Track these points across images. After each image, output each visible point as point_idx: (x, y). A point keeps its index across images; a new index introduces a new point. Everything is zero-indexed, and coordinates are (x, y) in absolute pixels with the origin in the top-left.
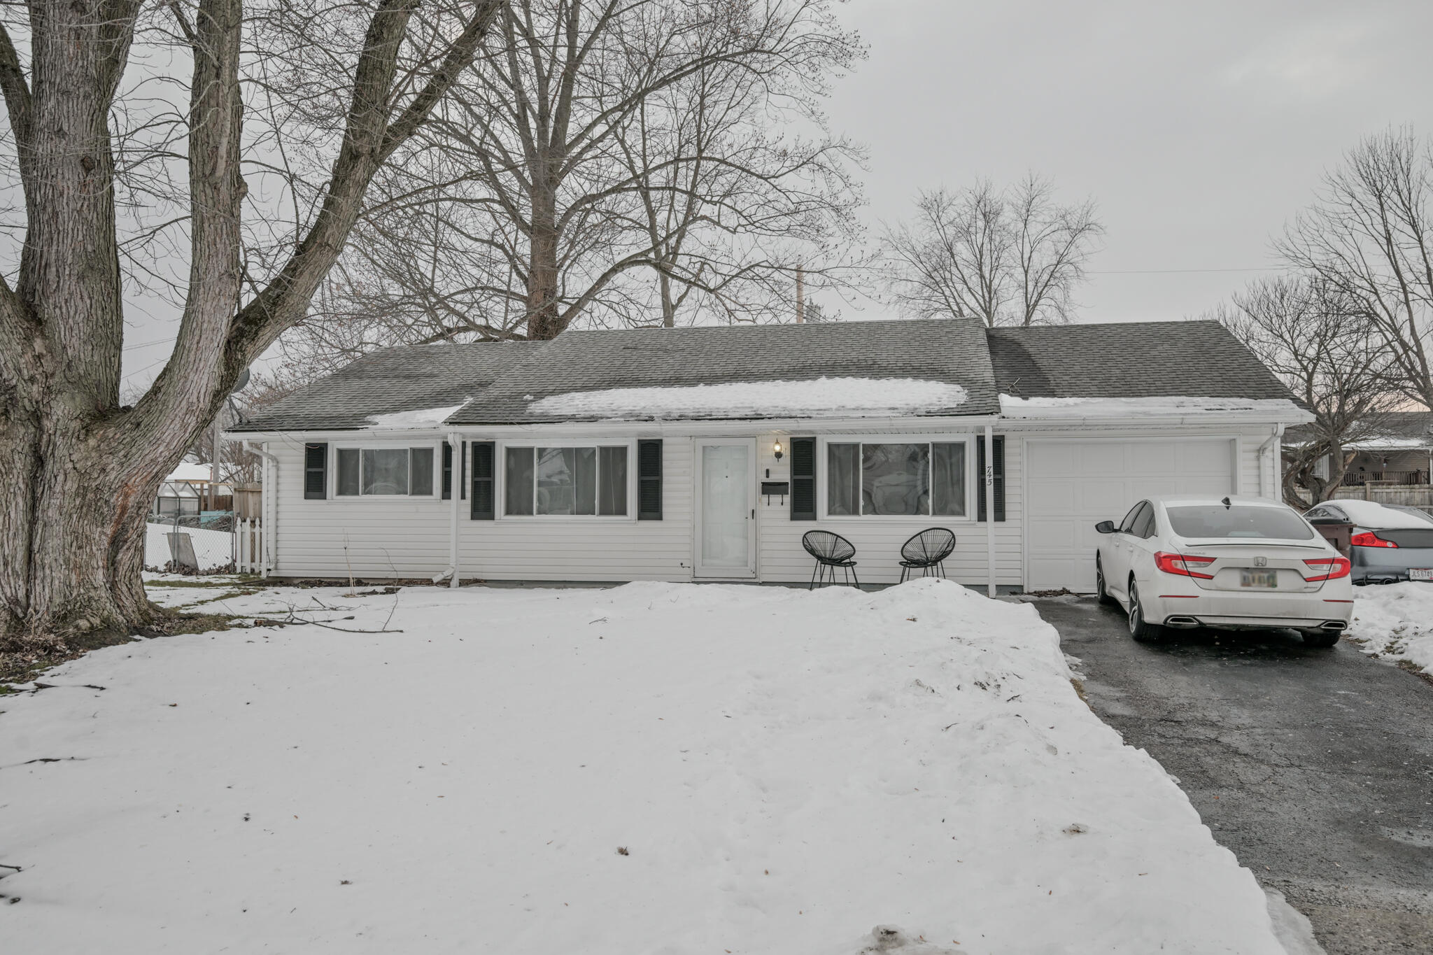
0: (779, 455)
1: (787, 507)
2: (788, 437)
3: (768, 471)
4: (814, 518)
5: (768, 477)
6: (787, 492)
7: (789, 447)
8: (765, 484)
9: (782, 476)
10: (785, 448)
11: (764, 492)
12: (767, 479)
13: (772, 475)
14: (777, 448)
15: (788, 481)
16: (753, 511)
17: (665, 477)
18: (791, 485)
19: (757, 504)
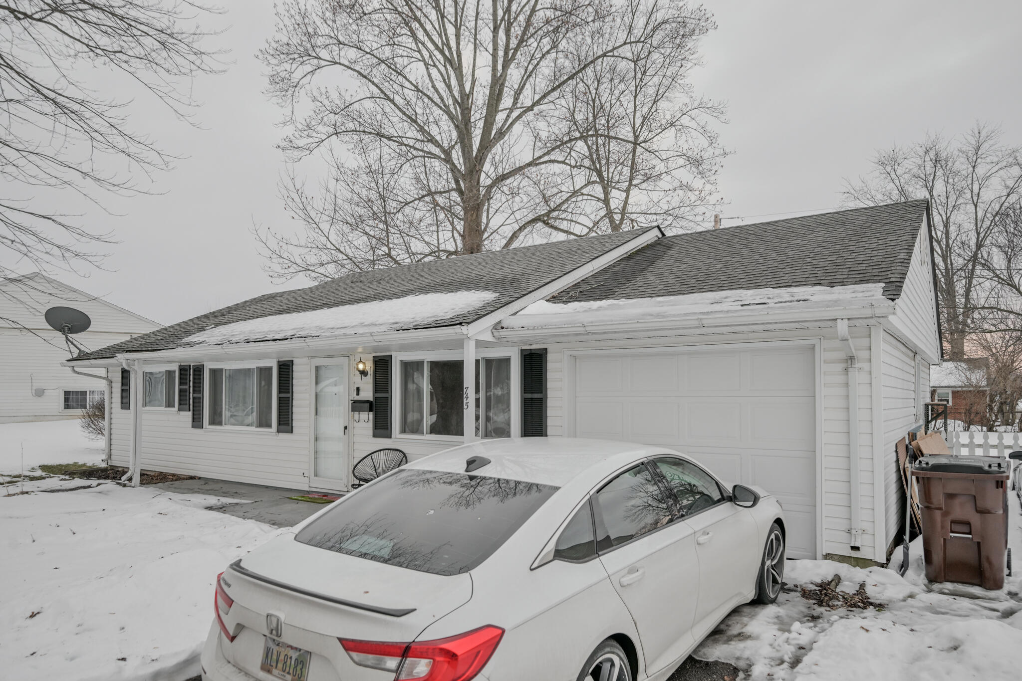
0: (364, 373)
1: (370, 425)
2: (371, 356)
3: (358, 389)
4: (389, 436)
5: (358, 394)
6: (371, 410)
7: (372, 366)
8: (355, 402)
9: (368, 394)
10: (369, 367)
11: (354, 410)
12: (357, 398)
13: (360, 392)
14: (361, 367)
15: (371, 399)
16: (346, 428)
17: (294, 394)
18: (374, 402)
19: (349, 420)
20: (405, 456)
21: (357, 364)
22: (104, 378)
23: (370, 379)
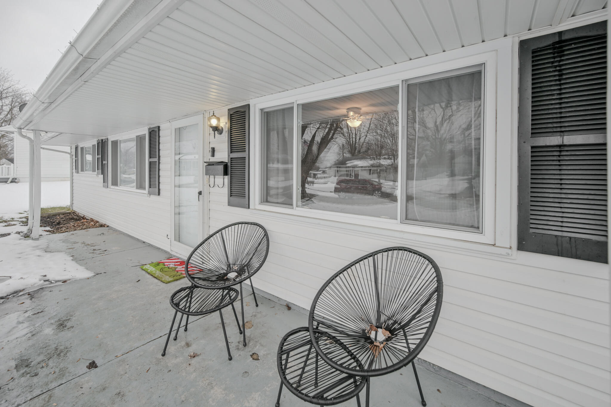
0: (218, 130)
1: (225, 191)
2: (225, 109)
3: (213, 150)
4: (247, 206)
5: (213, 155)
6: (226, 173)
7: (227, 121)
8: (210, 164)
9: (223, 155)
10: (224, 123)
11: (208, 173)
12: (213, 160)
13: (215, 153)
14: (214, 122)
15: (226, 160)
16: (200, 193)
17: (161, 158)
18: (229, 164)
19: (203, 185)
20: (266, 234)
21: (209, 119)
22: (68, 153)
23: (225, 136)
